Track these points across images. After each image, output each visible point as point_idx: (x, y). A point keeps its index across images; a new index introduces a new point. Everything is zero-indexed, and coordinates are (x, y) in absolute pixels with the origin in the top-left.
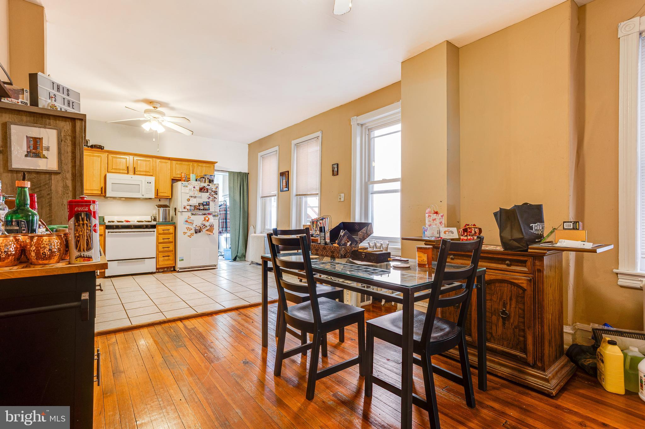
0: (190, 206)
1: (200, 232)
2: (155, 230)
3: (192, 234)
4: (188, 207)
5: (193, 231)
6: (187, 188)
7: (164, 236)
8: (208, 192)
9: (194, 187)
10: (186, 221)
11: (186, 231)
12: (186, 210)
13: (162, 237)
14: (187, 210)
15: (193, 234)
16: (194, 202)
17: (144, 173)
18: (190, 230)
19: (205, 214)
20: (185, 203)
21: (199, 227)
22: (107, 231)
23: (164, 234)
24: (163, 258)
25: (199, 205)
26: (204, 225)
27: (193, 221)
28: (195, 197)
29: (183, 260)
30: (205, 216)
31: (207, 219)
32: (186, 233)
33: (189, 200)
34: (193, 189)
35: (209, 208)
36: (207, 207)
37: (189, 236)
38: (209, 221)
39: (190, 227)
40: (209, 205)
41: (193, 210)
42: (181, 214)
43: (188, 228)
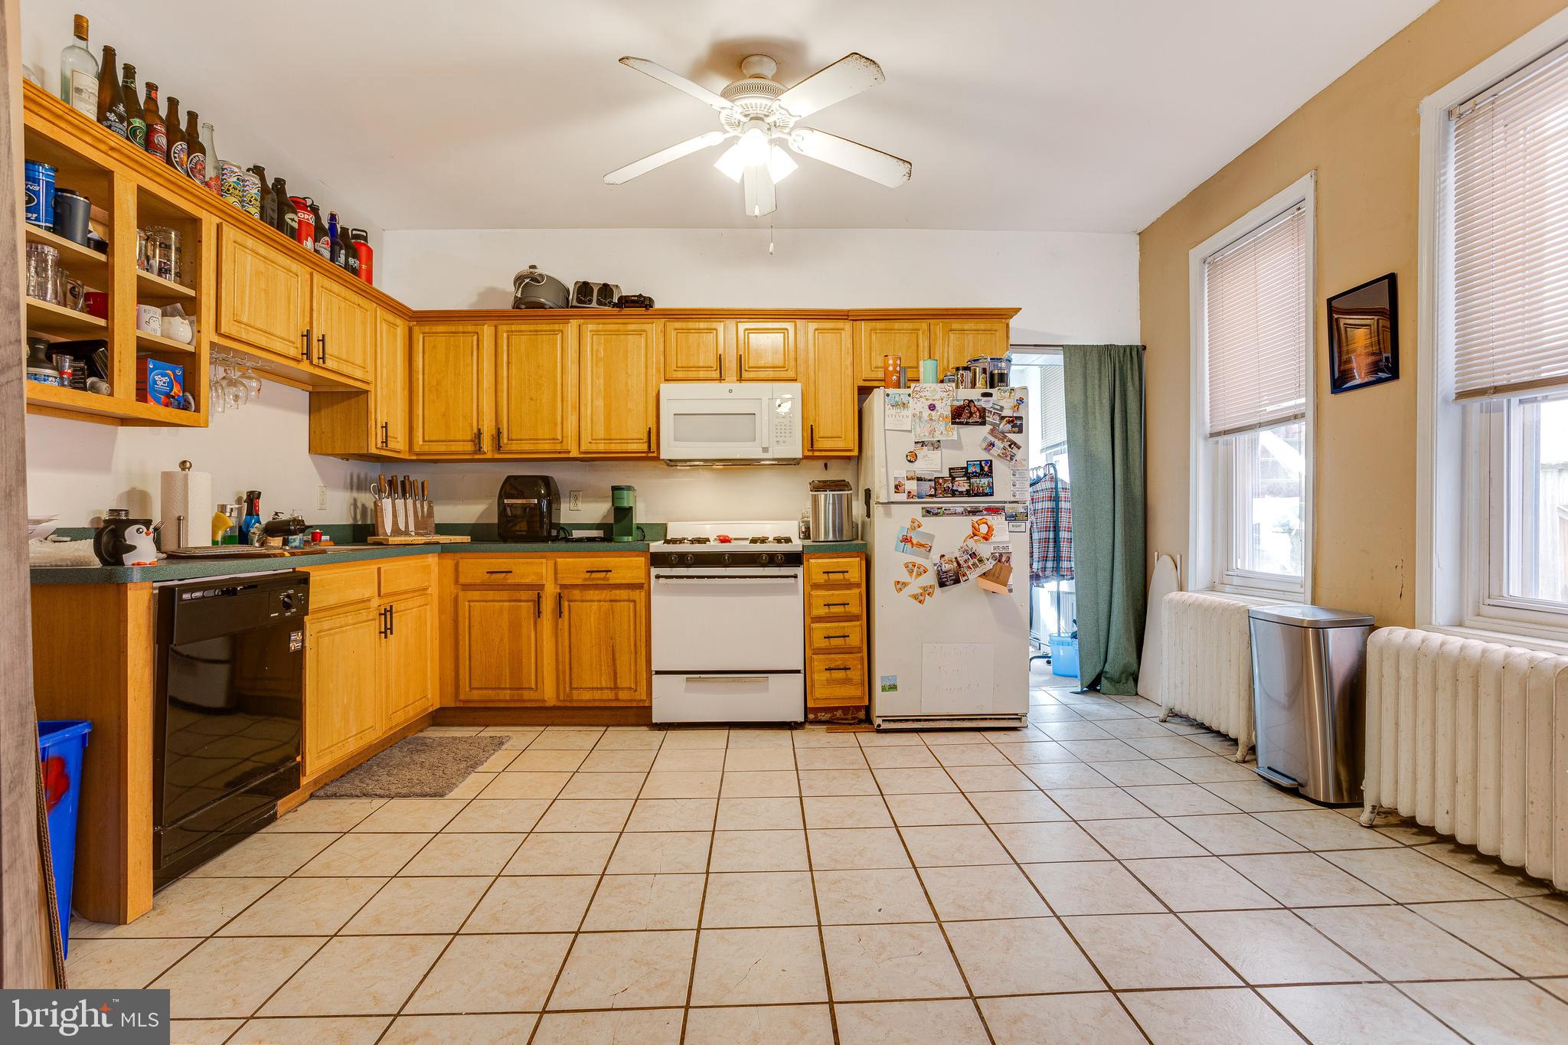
0: (919, 479)
1: (957, 581)
2: (799, 571)
3: (927, 591)
4: (912, 486)
5: (930, 579)
6: (905, 412)
7: (831, 592)
8: (983, 423)
9: (932, 407)
10: (906, 540)
11: (905, 577)
12: (903, 497)
13: (823, 596)
14: (905, 495)
15: (930, 590)
16: (933, 464)
17: (771, 374)
18: (919, 575)
19: (974, 512)
20: (901, 470)
21: (955, 564)
22: (654, 571)
23: (829, 586)
24: (827, 674)
25: (951, 476)
26: (973, 555)
27: (932, 537)
28: (937, 445)
29: (893, 687)
30: (976, 518)
31: (984, 529)
32: (905, 584)
33: (912, 458)
34: (927, 412)
35: (992, 488)
36: (985, 481)
37: (915, 597)
38: (993, 539)
39: (919, 560)
40: (989, 474)
41: (931, 496)
42: (888, 514)
43: (910, 566)
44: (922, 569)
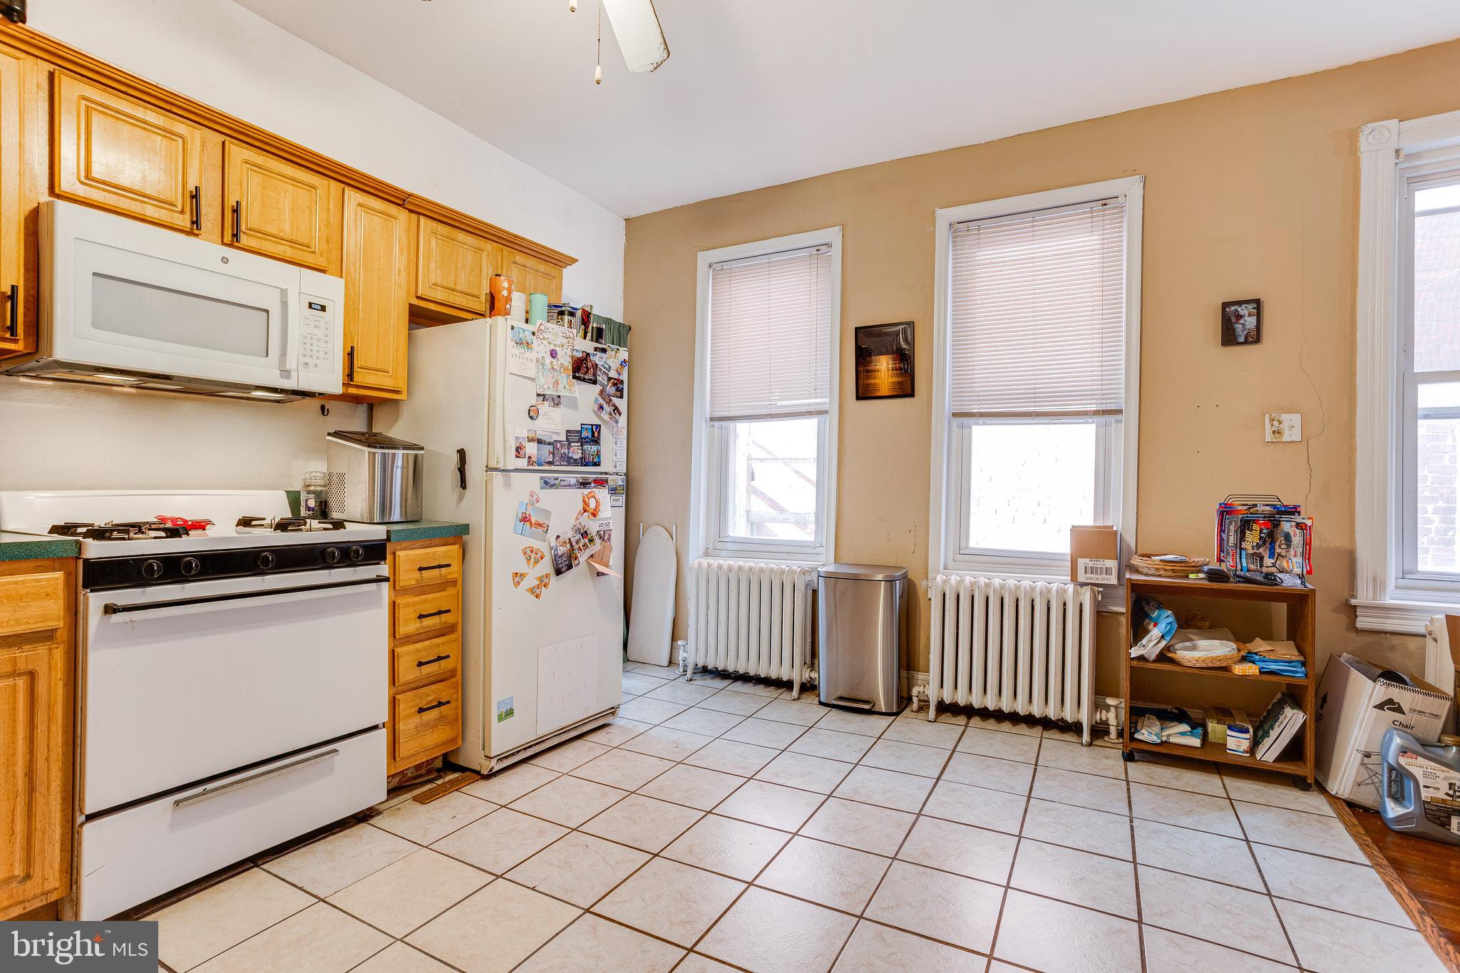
0: (540, 442)
1: (570, 567)
2: (383, 569)
3: (543, 582)
4: (532, 449)
5: (546, 566)
6: (528, 354)
7: (423, 597)
8: (595, 382)
9: (553, 354)
10: (525, 519)
11: (522, 567)
12: (523, 463)
13: (414, 604)
14: (526, 460)
15: (546, 580)
16: (555, 423)
17: (287, 251)
18: (536, 562)
19: (584, 484)
20: (520, 428)
21: (568, 546)
22: (95, 601)
23: (420, 589)
24: (416, 720)
25: (567, 439)
26: (585, 534)
27: (548, 514)
28: (557, 401)
29: (510, 713)
30: (586, 491)
31: (592, 504)
32: (522, 576)
33: (532, 414)
34: (548, 359)
35: (598, 455)
36: (594, 448)
37: (532, 591)
38: (600, 515)
39: (537, 544)
40: (596, 441)
41: (550, 463)
42: (507, 484)
43: (528, 552)
44: (539, 554)
